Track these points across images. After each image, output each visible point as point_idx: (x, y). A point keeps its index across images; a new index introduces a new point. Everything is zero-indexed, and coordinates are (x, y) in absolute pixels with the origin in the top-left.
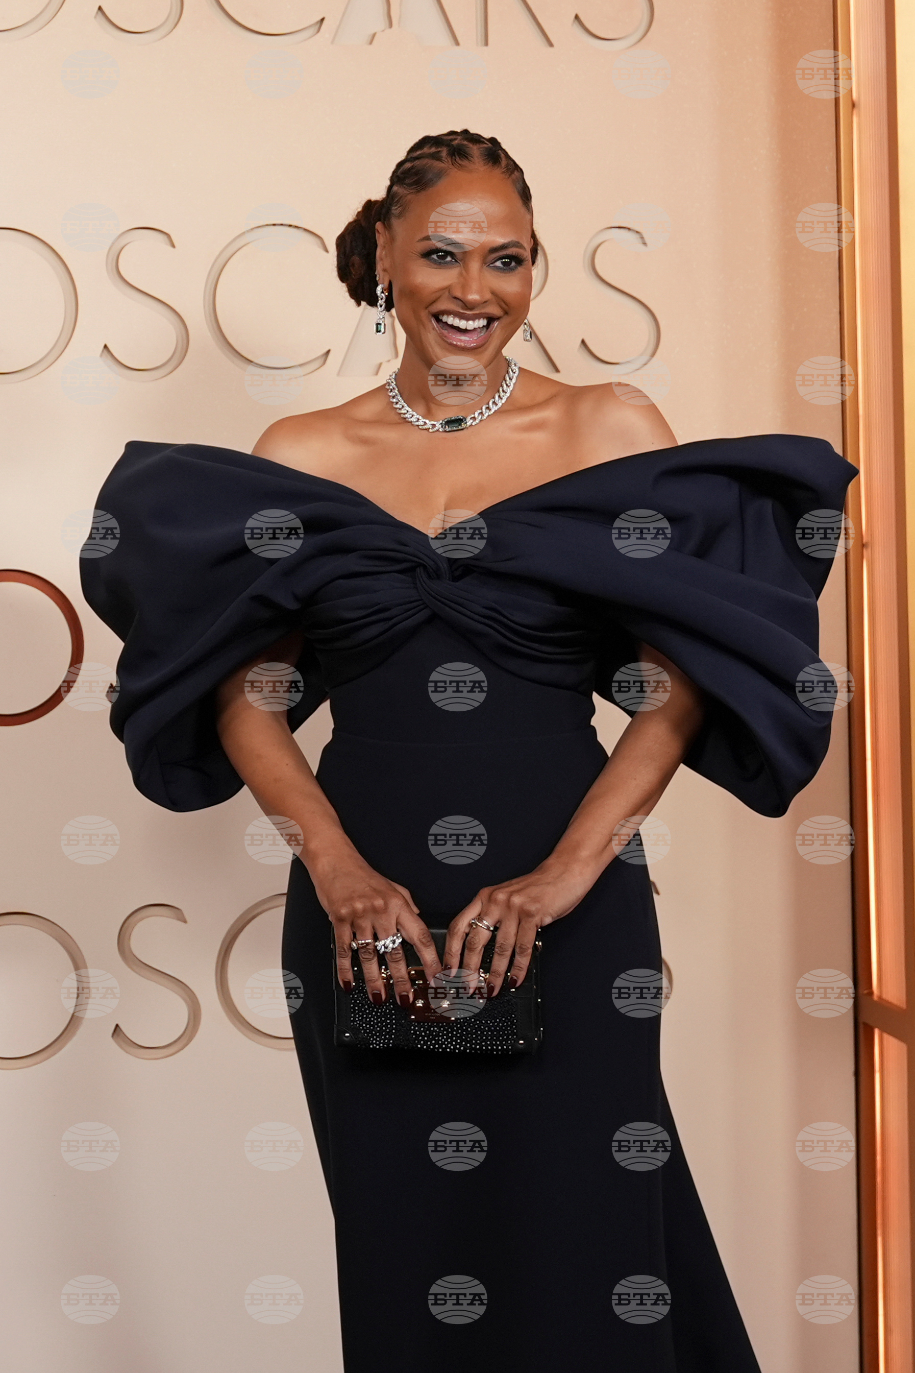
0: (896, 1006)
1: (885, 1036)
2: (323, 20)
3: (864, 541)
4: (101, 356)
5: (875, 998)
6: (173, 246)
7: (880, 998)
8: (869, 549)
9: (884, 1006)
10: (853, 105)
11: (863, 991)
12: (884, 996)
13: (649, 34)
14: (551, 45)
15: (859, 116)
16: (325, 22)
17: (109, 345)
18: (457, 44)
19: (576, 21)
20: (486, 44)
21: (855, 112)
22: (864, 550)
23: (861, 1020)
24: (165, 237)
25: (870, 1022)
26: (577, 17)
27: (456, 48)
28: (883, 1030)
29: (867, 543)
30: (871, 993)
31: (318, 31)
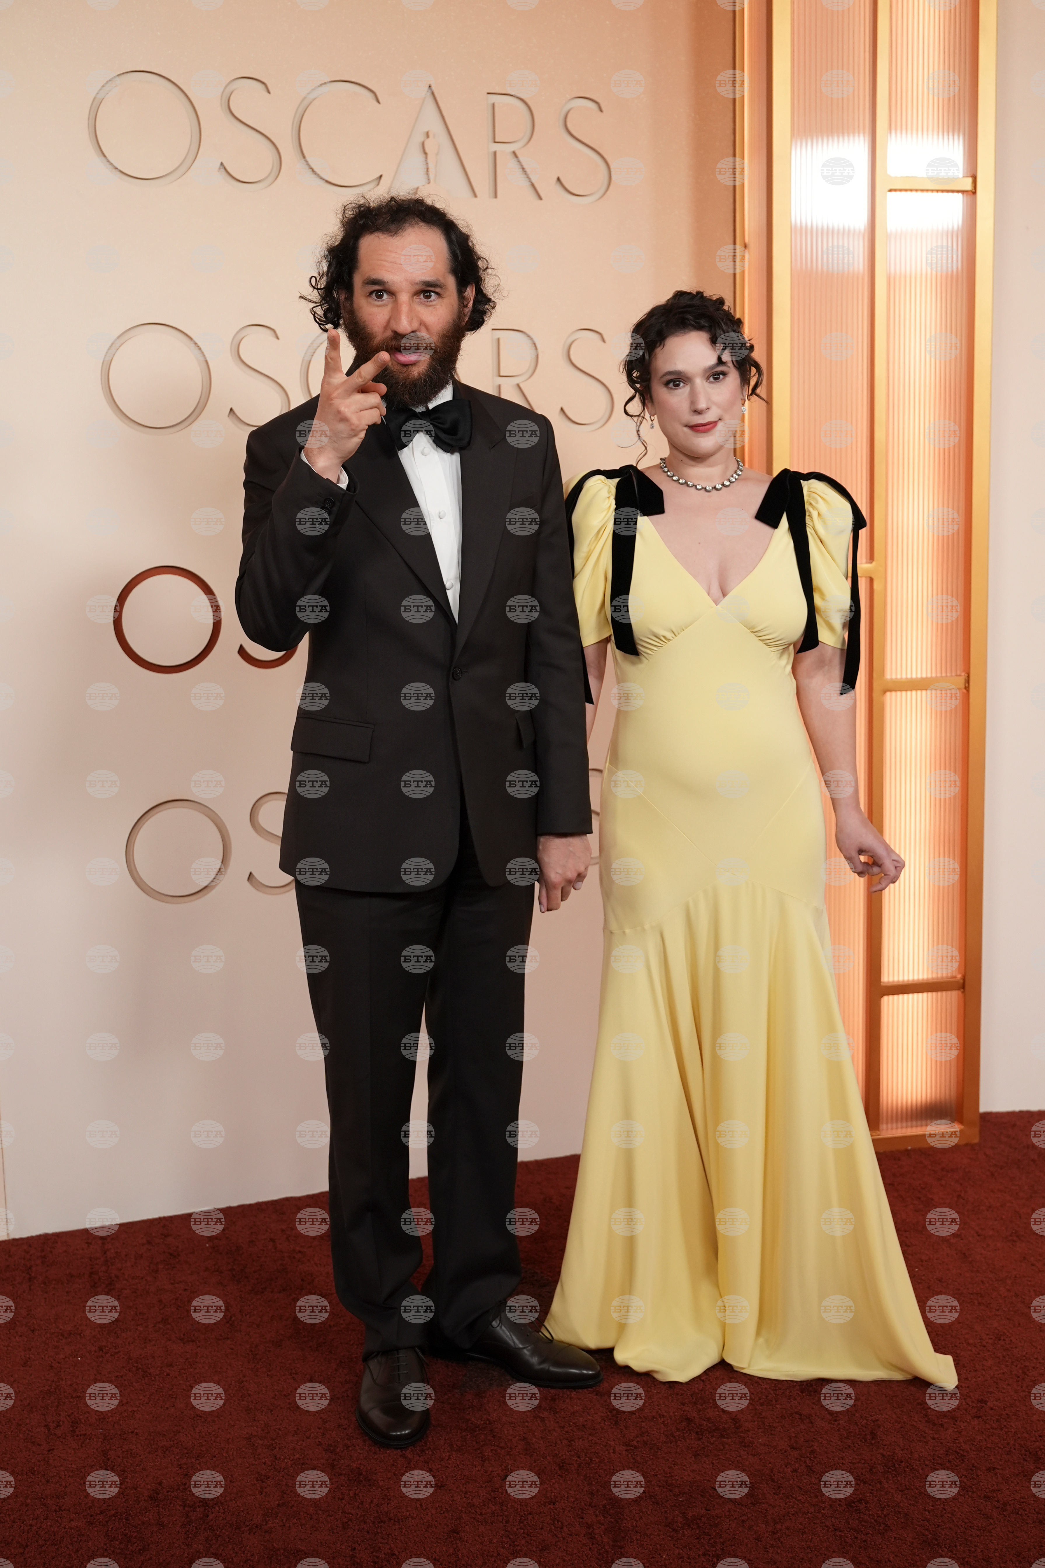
2: (381, 176)
4: (228, 416)
6: (278, 338)
10: (745, 246)
13: (608, 193)
14: (540, 198)
15: (749, 253)
16: (383, 178)
17: (234, 409)
18: (476, 196)
19: (558, 183)
20: (496, 197)
21: (747, 249)
24: (273, 333)
26: (558, 179)
27: (475, 199)
31: (378, 184)
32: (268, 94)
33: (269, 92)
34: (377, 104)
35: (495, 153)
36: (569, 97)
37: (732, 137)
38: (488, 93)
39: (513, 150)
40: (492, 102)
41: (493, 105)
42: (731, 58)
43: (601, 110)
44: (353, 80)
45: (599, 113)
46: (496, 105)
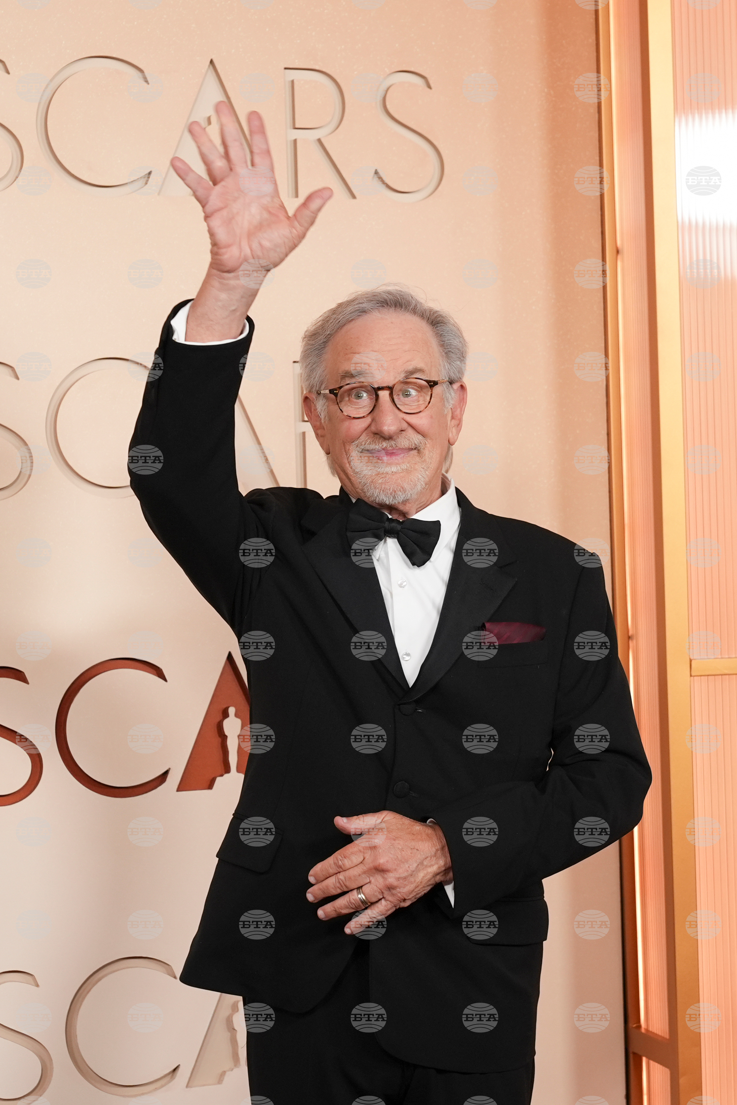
0: (661, 1036)
1: (652, 1063)
2: (150, 173)
3: (630, 633)
5: (643, 1031)
6: (17, 376)
7: (647, 1030)
8: (634, 641)
9: (650, 1038)
10: (618, 252)
11: (632, 1025)
12: (650, 1029)
13: (440, 188)
14: (354, 197)
15: (623, 261)
19: (376, 177)
20: (296, 195)
21: (619, 257)
22: (630, 642)
23: (631, 1050)
24: (10, 370)
25: (640, 1053)
26: (376, 173)
28: (649, 1058)
29: (632, 636)
30: (639, 1027)
31: (146, 183)
32: (6, 75)
33: (8, 72)
34: (145, 84)
35: (295, 141)
36: (388, 71)
37: (597, 116)
38: (286, 68)
39: (318, 137)
40: (291, 79)
41: (293, 82)
42: (593, 21)
43: (429, 87)
44: (114, 56)
45: (428, 90)
46: (295, 81)
